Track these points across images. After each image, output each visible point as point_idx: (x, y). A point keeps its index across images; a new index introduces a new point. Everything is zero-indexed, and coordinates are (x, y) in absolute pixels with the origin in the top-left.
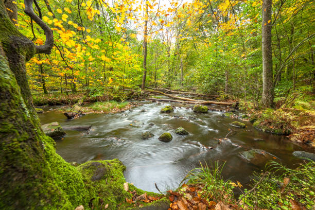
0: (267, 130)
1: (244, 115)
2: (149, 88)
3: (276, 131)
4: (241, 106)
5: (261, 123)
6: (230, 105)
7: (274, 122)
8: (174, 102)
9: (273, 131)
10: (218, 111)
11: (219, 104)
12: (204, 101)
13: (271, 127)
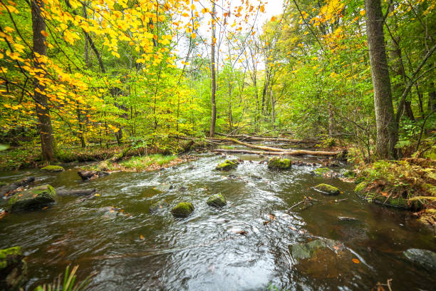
0: (377, 199)
1: (347, 171)
2: (222, 135)
3: (393, 202)
4: (351, 156)
5: (368, 186)
6: (334, 156)
7: (391, 185)
8: (249, 153)
9: (388, 202)
10: (309, 165)
11: (316, 155)
12: (294, 151)
13: (384, 194)
